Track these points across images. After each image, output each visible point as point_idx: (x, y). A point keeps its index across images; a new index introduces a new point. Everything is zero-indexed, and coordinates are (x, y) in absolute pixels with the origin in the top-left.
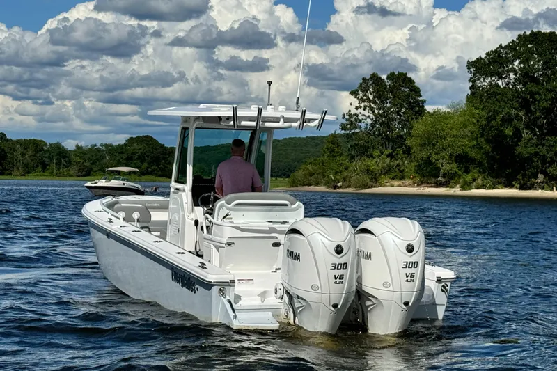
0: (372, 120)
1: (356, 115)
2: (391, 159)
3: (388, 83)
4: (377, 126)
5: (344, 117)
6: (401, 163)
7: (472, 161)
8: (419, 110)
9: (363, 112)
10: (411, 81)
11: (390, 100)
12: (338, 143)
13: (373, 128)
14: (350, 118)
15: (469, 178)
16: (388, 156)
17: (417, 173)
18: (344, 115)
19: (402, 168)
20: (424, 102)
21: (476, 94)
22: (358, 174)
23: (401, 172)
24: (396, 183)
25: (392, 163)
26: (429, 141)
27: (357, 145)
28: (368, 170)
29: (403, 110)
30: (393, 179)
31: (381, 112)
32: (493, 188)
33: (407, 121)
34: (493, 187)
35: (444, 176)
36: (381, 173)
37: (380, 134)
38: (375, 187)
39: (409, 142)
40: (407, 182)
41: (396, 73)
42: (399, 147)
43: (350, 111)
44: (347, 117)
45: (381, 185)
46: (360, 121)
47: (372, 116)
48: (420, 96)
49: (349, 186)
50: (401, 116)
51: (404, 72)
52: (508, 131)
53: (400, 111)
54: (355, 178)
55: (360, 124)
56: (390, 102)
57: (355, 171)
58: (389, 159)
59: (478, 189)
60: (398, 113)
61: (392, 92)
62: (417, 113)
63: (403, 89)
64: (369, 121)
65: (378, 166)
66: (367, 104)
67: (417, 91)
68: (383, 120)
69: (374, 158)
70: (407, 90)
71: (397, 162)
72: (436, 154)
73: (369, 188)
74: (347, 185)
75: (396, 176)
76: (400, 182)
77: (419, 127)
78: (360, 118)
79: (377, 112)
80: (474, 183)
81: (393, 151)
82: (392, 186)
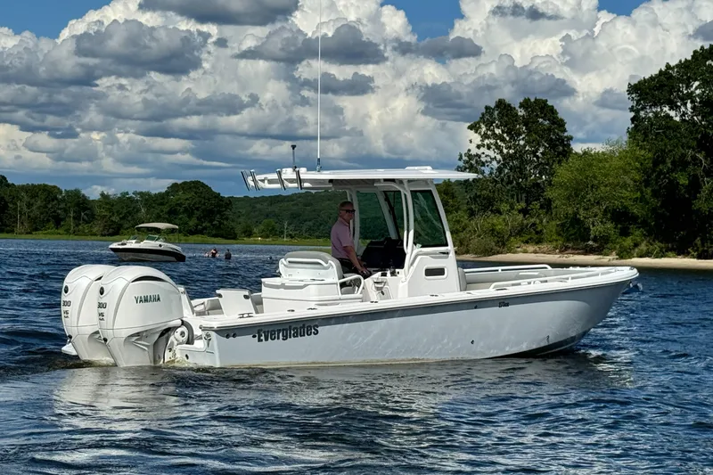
0: (498, 162)
1: (477, 155)
2: (524, 216)
3: (521, 112)
4: (506, 171)
5: (460, 159)
6: (538, 221)
7: (634, 219)
8: (564, 150)
9: (487, 152)
10: (552, 110)
11: (523, 136)
12: (453, 194)
13: (500, 173)
14: (470, 159)
15: (628, 242)
16: (520, 211)
17: (560, 235)
18: (461, 156)
19: (539, 229)
20: (570, 138)
21: (639, 128)
22: (479, 236)
23: (537, 233)
24: (531, 248)
25: (525, 222)
26: (576, 192)
27: (480, 196)
28: (493, 230)
29: (541, 150)
30: (527, 242)
31: (511, 151)
32: (662, 257)
33: (547, 165)
34: (662, 254)
35: (595, 240)
36: (511, 235)
37: (510, 182)
38: (501, 253)
39: (549, 194)
40: (544, 246)
41: (532, 100)
42: (536, 200)
43: (469, 150)
44: (465, 158)
45: (510, 251)
46: (483, 164)
47: (499, 157)
48: (565, 131)
49: (467, 252)
50: (538, 157)
51: (544, 99)
52: (683, 180)
53: (537, 150)
54: (475, 241)
55: (483, 168)
56: (523, 139)
57: (475, 231)
58: (521, 216)
59: (641, 257)
60: (534, 153)
61: (526, 125)
62: (559, 153)
63: (541, 120)
64: (495, 165)
65: (507, 225)
66: (493, 141)
67: (561, 124)
68: (514, 163)
69: (501, 213)
70: (547, 123)
71: (532, 220)
72: (585, 209)
73: (494, 254)
74: (464, 250)
75: (531, 239)
76: (536, 248)
77: (563, 173)
78: (483, 159)
79: (505, 151)
80: (637, 250)
81: (528, 205)
82: (525, 252)
